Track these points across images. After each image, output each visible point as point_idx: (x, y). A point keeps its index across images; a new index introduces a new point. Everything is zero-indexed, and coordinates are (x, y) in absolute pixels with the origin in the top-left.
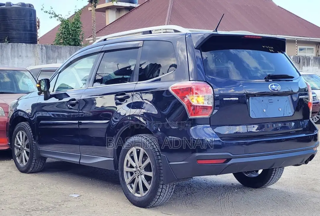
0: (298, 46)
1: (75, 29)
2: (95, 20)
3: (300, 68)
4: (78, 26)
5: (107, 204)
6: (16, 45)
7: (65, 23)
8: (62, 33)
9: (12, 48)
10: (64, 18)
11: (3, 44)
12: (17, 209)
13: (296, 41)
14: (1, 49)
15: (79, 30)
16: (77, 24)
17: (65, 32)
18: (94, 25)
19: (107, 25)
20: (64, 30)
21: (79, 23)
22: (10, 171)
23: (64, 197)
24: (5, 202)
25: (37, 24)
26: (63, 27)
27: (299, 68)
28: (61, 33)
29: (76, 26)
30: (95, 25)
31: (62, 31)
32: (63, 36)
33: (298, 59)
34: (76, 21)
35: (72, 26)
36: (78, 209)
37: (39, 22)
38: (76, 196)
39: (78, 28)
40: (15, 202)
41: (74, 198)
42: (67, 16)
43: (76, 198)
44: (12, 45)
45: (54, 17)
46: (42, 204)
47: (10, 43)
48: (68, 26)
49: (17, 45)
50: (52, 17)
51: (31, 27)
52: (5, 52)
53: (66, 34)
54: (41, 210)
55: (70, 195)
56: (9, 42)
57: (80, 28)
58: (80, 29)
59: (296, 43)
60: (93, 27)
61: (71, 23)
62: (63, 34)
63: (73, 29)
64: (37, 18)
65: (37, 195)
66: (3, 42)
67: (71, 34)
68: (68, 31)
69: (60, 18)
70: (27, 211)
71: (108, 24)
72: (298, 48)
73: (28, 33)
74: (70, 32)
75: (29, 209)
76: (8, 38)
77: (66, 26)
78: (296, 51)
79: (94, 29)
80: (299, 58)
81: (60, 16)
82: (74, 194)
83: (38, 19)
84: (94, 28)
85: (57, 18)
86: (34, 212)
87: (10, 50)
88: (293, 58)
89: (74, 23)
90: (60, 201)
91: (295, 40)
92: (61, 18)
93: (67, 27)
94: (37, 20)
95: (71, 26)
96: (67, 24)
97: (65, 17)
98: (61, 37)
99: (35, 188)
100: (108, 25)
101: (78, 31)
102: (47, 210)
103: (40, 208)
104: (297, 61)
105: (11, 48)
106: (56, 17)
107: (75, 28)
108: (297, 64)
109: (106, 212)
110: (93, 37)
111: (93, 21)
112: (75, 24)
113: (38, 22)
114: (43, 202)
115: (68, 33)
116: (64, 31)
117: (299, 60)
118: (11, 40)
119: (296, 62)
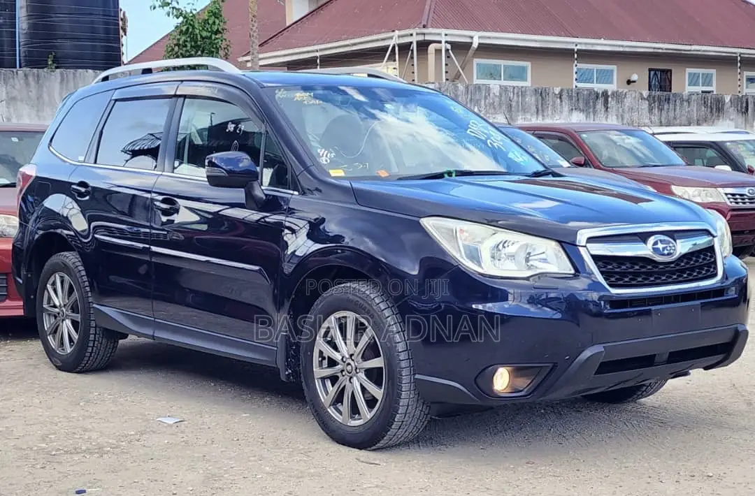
0: (745, 72)
1: (209, 34)
2: (256, 14)
3: (748, 126)
4: (215, 28)
5: (238, 440)
6: (72, 75)
7: (186, 21)
8: (178, 45)
9: (62, 80)
10: (183, 9)
11: (40, 70)
12: (31, 449)
13: (739, 58)
14: (38, 83)
15: (217, 39)
16: (214, 23)
17: (187, 43)
18: (253, 26)
19: (288, 24)
20: (183, 38)
21: (217, 22)
22: (34, 365)
23: (144, 424)
24: (8, 434)
25: (121, 23)
26: (182, 31)
27: (745, 124)
28: (175, 45)
29: (211, 28)
30: (256, 25)
31: (179, 40)
32: (181, 51)
33: (742, 104)
34: (211, 16)
35: (203, 29)
36: (169, 450)
37: (124, 20)
38: (171, 421)
39: (217, 32)
40: (29, 435)
41: (165, 425)
42: (191, 5)
43: (171, 426)
44: (62, 74)
45: (160, 6)
46: (90, 438)
47: (58, 70)
48: (194, 27)
49: (74, 73)
50: (154, 8)
51: (107, 31)
52: (45, 89)
53: (189, 48)
54: (85, 451)
55: (159, 419)
56: (57, 68)
57: (220, 33)
58: (220, 35)
59: (739, 64)
60: (252, 29)
61: (200, 21)
62: (181, 47)
63: (205, 34)
64: (121, 10)
65: (84, 419)
66: (43, 68)
67: (199, 46)
68: (194, 39)
69: (173, 8)
70: (53, 453)
71: (291, 23)
72: (743, 78)
73: (102, 46)
74: (199, 43)
75: (59, 450)
76: (54, 57)
77: (188, 28)
78: (739, 83)
79: (255, 34)
80: (745, 100)
81: (174, 4)
82: (169, 416)
83: (122, 12)
84: (255, 32)
85: (167, 9)
86: (69, 456)
87: (57, 86)
88: (731, 100)
89: (206, 21)
90: (133, 433)
91: (737, 57)
92: (176, 9)
93: (190, 30)
94: (121, 16)
95: (201, 29)
96: (191, 25)
97: (186, 6)
98: (176, 53)
99: (81, 404)
100: (290, 26)
101: (216, 41)
102: (97, 453)
103: (84, 448)
104: (741, 107)
105: (59, 80)
106: (165, 8)
107: (209, 32)
108: (740, 114)
109: (230, 459)
110: (253, 54)
111: (251, 16)
112: (209, 24)
113: (122, 19)
114: (94, 435)
115: (193, 43)
116: (185, 41)
117: (744, 105)
118: (59, 63)
119: (737, 109)
